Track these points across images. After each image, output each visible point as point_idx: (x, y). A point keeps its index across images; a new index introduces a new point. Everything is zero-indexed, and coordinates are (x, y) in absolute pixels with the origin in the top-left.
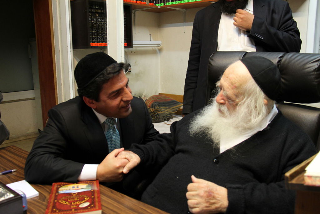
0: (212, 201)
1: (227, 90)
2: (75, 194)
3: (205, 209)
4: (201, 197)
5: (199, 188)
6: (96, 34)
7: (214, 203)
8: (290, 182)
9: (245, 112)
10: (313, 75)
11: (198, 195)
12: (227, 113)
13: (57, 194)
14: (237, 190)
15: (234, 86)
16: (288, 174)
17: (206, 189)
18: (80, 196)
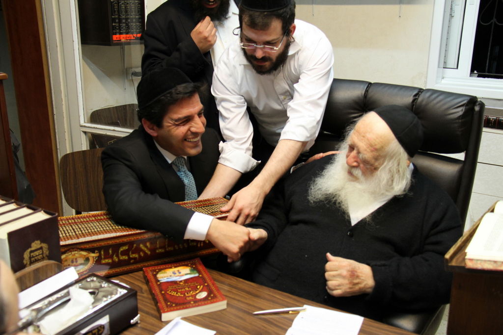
0: (356, 281)
1: (365, 152)
2: (181, 281)
3: (348, 290)
4: (344, 277)
5: (340, 268)
6: (117, 21)
7: (357, 284)
8: (450, 264)
9: (387, 179)
10: (456, 123)
11: (340, 276)
12: (362, 178)
13: (159, 283)
14: (383, 268)
15: (374, 148)
16: (447, 256)
17: (348, 268)
18: (190, 284)
